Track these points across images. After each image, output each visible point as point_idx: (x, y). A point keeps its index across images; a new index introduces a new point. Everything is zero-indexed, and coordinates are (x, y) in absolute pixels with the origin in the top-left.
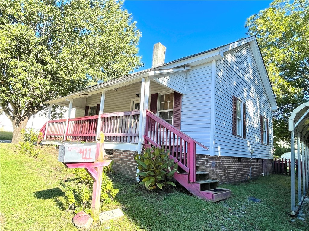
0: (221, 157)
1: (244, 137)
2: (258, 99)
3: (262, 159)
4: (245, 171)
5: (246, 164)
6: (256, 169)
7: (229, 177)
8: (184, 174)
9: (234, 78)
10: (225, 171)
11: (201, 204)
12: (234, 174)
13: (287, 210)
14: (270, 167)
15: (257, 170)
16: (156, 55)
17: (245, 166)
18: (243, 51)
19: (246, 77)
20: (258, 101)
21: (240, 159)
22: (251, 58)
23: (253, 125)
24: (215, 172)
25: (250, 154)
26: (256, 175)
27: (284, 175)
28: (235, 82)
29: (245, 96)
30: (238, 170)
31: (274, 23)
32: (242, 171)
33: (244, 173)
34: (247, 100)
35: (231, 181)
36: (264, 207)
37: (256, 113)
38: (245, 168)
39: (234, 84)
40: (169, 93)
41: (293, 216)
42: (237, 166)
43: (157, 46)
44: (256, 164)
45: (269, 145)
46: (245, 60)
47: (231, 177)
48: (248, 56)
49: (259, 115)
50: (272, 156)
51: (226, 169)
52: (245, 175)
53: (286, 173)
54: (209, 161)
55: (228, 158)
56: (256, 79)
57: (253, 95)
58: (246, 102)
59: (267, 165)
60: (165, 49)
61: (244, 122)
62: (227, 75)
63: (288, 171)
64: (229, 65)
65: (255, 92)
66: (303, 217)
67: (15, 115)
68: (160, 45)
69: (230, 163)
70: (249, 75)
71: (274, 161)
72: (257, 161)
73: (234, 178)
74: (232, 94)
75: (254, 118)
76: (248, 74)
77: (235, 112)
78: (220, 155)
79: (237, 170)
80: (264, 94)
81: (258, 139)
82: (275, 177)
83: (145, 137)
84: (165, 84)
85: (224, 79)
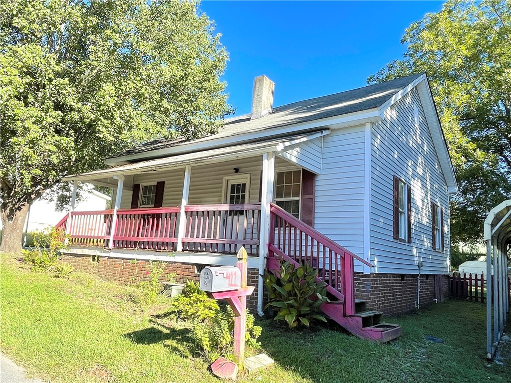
0: (379, 275)
1: (409, 242)
2: (428, 176)
3: (434, 275)
4: (410, 296)
5: (411, 285)
6: (426, 291)
7: (388, 306)
8: (336, 304)
9: (395, 147)
10: (384, 297)
11: (368, 346)
12: (396, 302)
13: (480, 352)
14: (445, 287)
15: (427, 294)
16: (259, 97)
17: (410, 288)
18: (408, 99)
19: (411, 142)
20: (429, 180)
21: (403, 276)
22: (418, 109)
23: (420, 220)
24: (370, 299)
25: (418, 269)
26: (426, 301)
27: (467, 300)
28: (396, 153)
29: (410, 173)
30: (401, 295)
31: (451, 41)
32: (406, 297)
33: (408, 299)
34: (412, 180)
35: (391, 312)
36: (449, 349)
37: (426, 200)
38: (409, 291)
39: (396, 156)
40: (293, 170)
41: (488, 360)
42: (399, 289)
43: (261, 81)
44: (426, 284)
45: (444, 252)
46: (410, 115)
47: (391, 305)
48: (415, 105)
49: (430, 204)
50: (448, 269)
51: (385, 293)
52: (410, 302)
53: (471, 297)
54: (361, 282)
55: (387, 277)
56: (425, 143)
57: (422, 171)
58: (412, 183)
59: (441, 284)
60: (274, 86)
61: (409, 216)
62: (386, 143)
63: (474, 295)
64: (388, 126)
65: (424, 166)
66: (502, 362)
67: (7, 201)
68: (266, 80)
69: (390, 283)
70: (416, 139)
71: (452, 278)
72: (427, 279)
73: (396, 308)
74: (393, 174)
75: (422, 208)
76: (414, 137)
77: (397, 201)
78: (377, 272)
79: (399, 295)
80: (437, 167)
81: (427, 244)
82: (454, 305)
83: (269, 245)
84: (294, 160)
85: (382, 150)
